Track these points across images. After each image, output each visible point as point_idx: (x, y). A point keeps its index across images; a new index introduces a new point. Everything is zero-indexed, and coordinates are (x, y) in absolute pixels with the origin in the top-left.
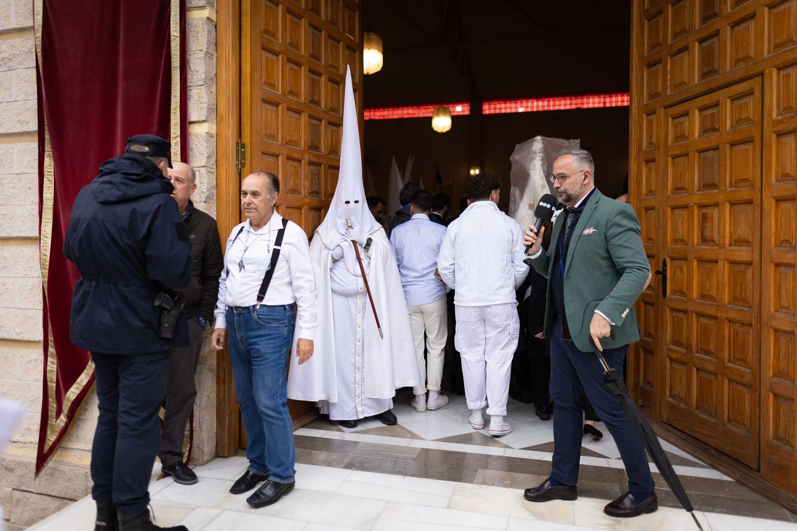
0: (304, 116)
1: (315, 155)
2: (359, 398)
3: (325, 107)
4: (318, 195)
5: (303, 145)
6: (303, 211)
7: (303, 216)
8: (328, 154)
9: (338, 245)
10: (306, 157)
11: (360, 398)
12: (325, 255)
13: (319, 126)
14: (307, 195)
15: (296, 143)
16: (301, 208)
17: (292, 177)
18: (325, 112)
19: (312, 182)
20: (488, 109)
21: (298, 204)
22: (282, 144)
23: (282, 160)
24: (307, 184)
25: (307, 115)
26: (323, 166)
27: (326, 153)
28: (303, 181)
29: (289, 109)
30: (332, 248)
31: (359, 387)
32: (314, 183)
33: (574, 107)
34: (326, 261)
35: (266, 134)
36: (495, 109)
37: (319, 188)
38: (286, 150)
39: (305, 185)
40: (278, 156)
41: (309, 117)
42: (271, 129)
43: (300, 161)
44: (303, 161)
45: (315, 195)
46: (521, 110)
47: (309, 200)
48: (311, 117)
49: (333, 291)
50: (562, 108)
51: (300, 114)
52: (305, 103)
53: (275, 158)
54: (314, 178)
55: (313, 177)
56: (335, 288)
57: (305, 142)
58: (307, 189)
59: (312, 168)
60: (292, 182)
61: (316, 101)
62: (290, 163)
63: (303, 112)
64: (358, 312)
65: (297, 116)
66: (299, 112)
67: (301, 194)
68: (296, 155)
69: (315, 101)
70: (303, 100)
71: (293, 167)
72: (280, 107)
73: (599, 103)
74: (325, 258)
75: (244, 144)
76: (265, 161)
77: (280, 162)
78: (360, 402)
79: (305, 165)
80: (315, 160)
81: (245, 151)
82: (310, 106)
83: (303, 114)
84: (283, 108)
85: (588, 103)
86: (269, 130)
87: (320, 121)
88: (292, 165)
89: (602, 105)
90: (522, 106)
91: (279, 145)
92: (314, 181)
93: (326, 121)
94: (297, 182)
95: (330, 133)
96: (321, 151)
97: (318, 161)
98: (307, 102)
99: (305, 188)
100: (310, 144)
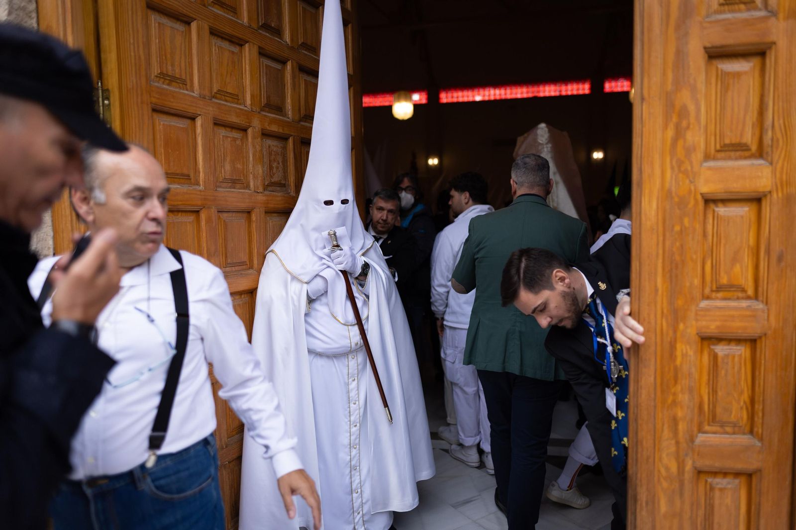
0: (250, 50)
1: (273, 121)
2: (359, 513)
3: (292, 40)
4: (284, 189)
5: (248, 102)
6: (254, 217)
7: (254, 225)
8: (300, 121)
9: (317, 275)
10: (256, 123)
11: (361, 513)
12: (295, 293)
13: (282, 72)
14: (261, 189)
15: (236, 98)
16: (249, 213)
17: (228, 159)
18: (292, 48)
19: (271, 168)
20: (446, 98)
21: (243, 205)
22: (202, 97)
23: (202, 126)
24: (260, 170)
25: (255, 50)
26: (291, 140)
27: (297, 118)
28: (251, 166)
29: (214, 33)
30: (306, 280)
31: (357, 498)
32: (275, 170)
33: (530, 95)
34: (296, 303)
35: (162, 76)
36: (452, 97)
37: (285, 177)
38: (211, 109)
39: (256, 173)
40: (193, 119)
41: (260, 53)
42: (173, 65)
43: (245, 130)
44: (250, 131)
45: (278, 189)
46: (478, 98)
47: (264, 198)
48: (262, 53)
49: (310, 351)
50: (519, 96)
51: (241, 45)
52: (250, 27)
53: (189, 121)
54: (274, 160)
55: (273, 157)
56: (312, 347)
57: (252, 96)
58: (260, 179)
59: (269, 142)
60: (228, 167)
61: (273, 28)
62: (222, 132)
63: (247, 42)
64: (350, 380)
65: (236, 49)
66: (239, 43)
67: (247, 187)
68: (234, 119)
69: (271, 27)
70: (246, 20)
71: (229, 139)
72: (194, 25)
73: (555, 91)
74: (295, 298)
75: (108, 90)
76: (161, 127)
77: (199, 130)
78: (362, 518)
79: (254, 138)
80: (274, 128)
81: (109, 105)
82: (260, 34)
83: (247, 45)
84: (199, 30)
85: (544, 91)
86: (170, 68)
87: (284, 63)
88: (227, 137)
89: (557, 94)
90: (479, 94)
91: (193, 97)
92: (275, 165)
93: (295, 64)
94: (239, 166)
95: (303, 86)
96: (285, 115)
97: (281, 131)
98: (255, 26)
99: (255, 177)
100: (264, 101)
